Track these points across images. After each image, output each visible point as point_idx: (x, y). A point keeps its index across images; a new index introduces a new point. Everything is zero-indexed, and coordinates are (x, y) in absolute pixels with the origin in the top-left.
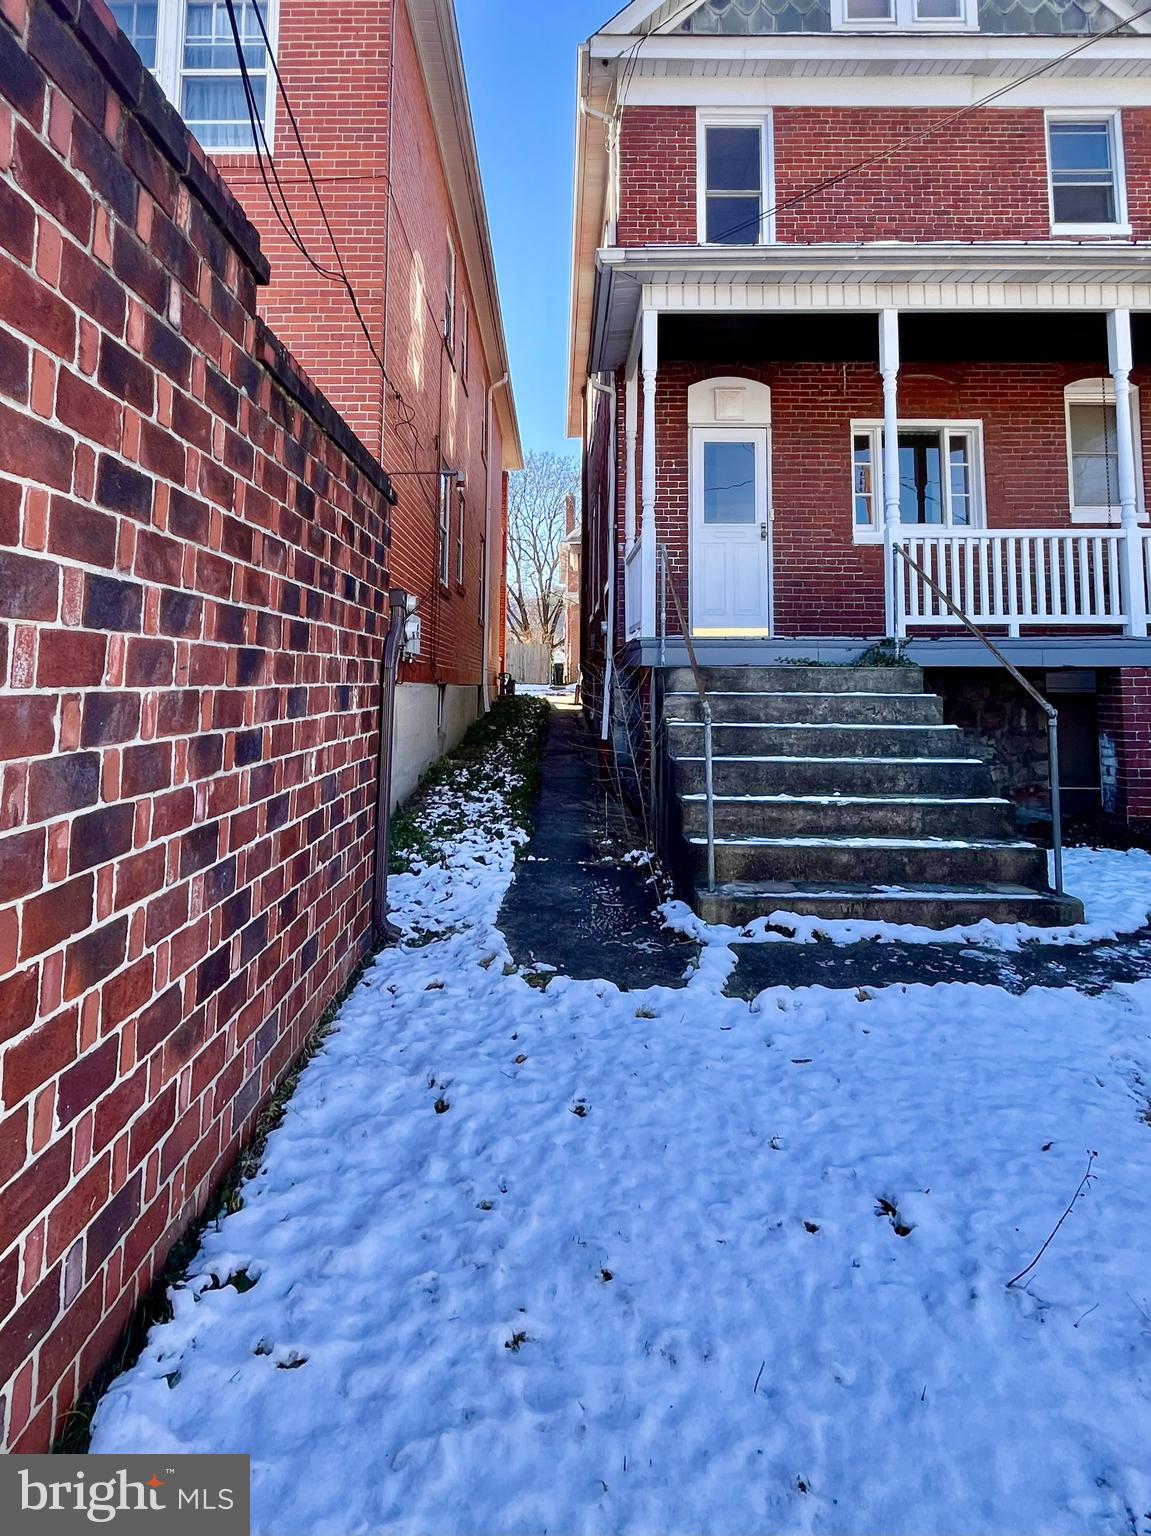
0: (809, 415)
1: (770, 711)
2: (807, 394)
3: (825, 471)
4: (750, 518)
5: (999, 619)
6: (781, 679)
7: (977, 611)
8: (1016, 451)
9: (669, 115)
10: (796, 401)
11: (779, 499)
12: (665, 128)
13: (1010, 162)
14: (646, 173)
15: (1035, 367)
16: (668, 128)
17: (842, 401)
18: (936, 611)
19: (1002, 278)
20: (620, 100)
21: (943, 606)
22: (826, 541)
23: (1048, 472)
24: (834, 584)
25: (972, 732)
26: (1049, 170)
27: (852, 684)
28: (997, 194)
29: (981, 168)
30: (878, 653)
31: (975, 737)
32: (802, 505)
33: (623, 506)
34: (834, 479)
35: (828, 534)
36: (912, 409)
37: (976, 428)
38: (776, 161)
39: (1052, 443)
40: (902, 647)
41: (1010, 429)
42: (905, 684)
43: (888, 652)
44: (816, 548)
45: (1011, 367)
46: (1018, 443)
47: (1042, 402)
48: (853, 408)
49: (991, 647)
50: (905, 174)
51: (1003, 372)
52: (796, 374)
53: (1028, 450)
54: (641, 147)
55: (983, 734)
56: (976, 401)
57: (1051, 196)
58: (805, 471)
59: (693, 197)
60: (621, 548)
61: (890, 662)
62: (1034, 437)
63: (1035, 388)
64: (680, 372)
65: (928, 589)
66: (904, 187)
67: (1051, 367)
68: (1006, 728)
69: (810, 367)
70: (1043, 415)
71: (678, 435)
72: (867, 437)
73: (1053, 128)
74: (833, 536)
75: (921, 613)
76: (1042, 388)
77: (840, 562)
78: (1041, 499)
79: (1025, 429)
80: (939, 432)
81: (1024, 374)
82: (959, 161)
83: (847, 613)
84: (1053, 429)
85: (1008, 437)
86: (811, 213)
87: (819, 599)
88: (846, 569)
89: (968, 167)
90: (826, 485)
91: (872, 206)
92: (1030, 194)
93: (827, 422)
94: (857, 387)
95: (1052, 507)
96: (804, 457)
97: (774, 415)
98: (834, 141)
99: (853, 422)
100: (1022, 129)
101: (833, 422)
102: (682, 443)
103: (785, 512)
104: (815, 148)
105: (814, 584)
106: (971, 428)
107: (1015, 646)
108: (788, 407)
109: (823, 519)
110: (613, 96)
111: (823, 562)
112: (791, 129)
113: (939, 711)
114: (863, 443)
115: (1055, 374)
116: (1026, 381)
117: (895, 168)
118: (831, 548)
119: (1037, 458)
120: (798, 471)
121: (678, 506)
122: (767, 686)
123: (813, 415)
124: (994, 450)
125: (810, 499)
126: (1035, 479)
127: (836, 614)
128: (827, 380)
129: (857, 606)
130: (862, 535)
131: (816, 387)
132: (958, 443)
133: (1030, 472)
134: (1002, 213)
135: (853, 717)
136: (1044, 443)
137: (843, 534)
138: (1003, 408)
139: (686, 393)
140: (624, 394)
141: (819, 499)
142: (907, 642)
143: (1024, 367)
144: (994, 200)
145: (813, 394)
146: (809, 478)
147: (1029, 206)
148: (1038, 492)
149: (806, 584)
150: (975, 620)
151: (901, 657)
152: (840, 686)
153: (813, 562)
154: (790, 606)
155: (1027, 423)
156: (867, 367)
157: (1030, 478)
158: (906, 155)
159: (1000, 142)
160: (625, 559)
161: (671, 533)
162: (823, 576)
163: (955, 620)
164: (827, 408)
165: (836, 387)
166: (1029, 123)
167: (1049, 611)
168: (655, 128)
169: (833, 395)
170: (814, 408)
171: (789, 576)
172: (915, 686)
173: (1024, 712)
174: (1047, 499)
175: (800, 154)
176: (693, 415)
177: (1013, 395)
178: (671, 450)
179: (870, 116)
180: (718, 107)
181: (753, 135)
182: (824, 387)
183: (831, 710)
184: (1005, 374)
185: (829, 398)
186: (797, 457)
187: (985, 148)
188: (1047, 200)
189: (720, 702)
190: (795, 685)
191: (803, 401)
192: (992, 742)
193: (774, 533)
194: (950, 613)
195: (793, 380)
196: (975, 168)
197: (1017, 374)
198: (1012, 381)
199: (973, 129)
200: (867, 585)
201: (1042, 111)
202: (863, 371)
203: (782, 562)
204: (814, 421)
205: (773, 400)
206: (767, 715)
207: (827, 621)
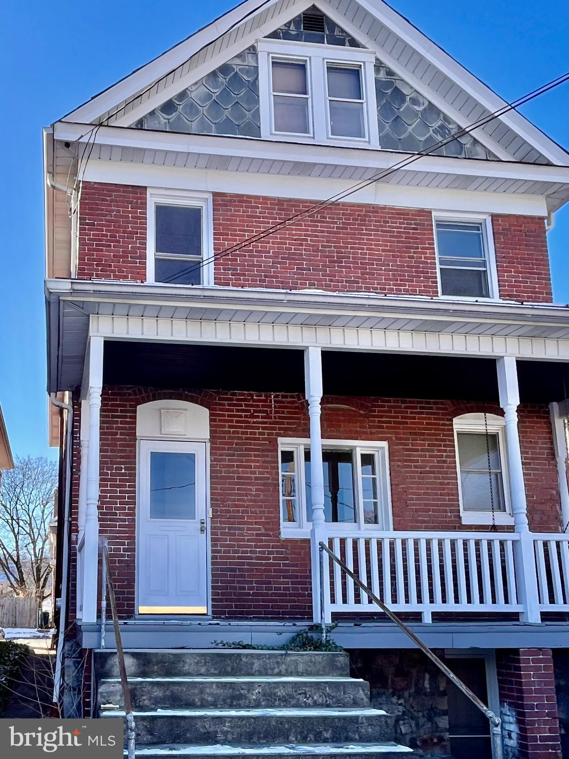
0: (243, 433)
1: (206, 697)
2: (241, 416)
3: (256, 478)
4: (190, 514)
5: (413, 607)
6: (216, 663)
7: (395, 601)
8: (415, 467)
9: (123, 192)
10: (232, 421)
11: (216, 499)
12: (119, 201)
13: (407, 247)
14: (103, 235)
15: (429, 403)
16: (123, 202)
17: (270, 423)
18: (358, 601)
19: (410, 326)
20: (80, 177)
21: (364, 596)
22: (257, 535)
23: (441, 484)
24: (265, 571)
25: (384, 693)
26: (437, 256)
27: (283, 667)
28: (396, 270)
29: (383, 251)
30: (307, 638)
31: (387, 698)
32: (236, 506)
33: (77, 502)
34: (264, 485)
35: (259, 529)
36: (331, 431)
37: (382, 448)
38: (215, 234)
39: (445, 462)
40: (328, 631)
41: (409, 450)
42: (332, 668)
43: (315, 636)
44: (249, 541)
45: (410, 402)
46: (417, 461)
47: (436, 429)
48: (280, 429)
49: (408, 631)
50: (322, 251)
51: (403, 405)
52: (232, 400)
53: (425, 467)
54: (98, 215)
55: (393, 695)
56: (382, 427)
57: (438, 275)
58: (238, 478)
59: (143, 257)
60: (74, 537)
61: (318, 646)
62: (430, 456)
63: (430, 418)
64: (130, 394)
65: (350, 581)
66: (320, 261)
67: (442, 404)
68: (413, 690)
69: (243, 395)
70: (436, 440)
71: (128, 446)
72: (292, 453)
73: (438, 226)
74: (263, 531)
75: (345, 601)
76: (435, 419)
77: (269, 553)
78: (437, 505)
79: (422, 450)
80: (352, 450)
81: (421, 408)
82: (365, 244)
83: (276, 594)
84: (445, 451)
85: (409, 456)
86: (245, 275)
87: (251, 582)
88: (274, 558)
89: (372, 249)
90: (257, 490)
91: (294, 273)
92: (422, 272)
93: (258, 439)
94: (283, 412)
95: (446, 511)
96: (238, 466)
97: (212, 432)
98: (263, 222)
99: (280, 440)
100: (415, 224)
101: (263, 439)
102: (130, 451)
103: (221, 511)
104: (247, 226)
105: (248, 570)
106: (379, 448)
107: (428, 630)
108: (224, 427)
109: (255, 518)
110: (75, 174)
111: (255, 552)
112: (227, 210)
113: (366, 695)
114: (288, 457)
115: (445, 409)
116: (422, 413)
117: (313, 246)
118: (262, 541)
119: (433, 472)
120: (233, 478)
121: (127, 503)
122: (203, 670)
123: (246, 433)
124: (398, 466)
125: (243, 500)
126: (432, 489)
127: (267, 595)
128: (258, 406)
129: (285, 589)
130: (288, 531)
131: (249, 411)
132: (368, 460)
133: (427, 483)
134: (400, 285)
135: (286, 702)
136: (438, 462)
137: (272, 530)
138: (404, 434)
139: (135, 412)
140: (79, 409)
141: (251, 501)
142: (333, 628)
143: (421, 403)
144: (394, 275)
145: (246, 416)
146: (243, 484)
147: (422, 282)
148: (434, 500)
149: (240, 570)
150: (392, 608)
151: (328, 641)
152: (273, 669)
153: (246, 552)
154: (226, 588)
155: (424, 445)
156: (292, 397)
157: (427, 489)
158: (323, 236)
159: (398, 232)
160: (77, 547)
161: (120, 526)
162: (256, 564)
163: (375, 608)
164: (258, 428)
165: (266, 412)
166: (420, 220)
167: (457, 601)
168: (111, 201)
169: (262, 418)
170: (246, 428)
171: (226, 563)
172: (342, 669)
173: (427, 676)
174: (442, 505)
175: (236, 230)
176: (141, 429)
177: (412, 423)
178: (122, 457)
179: (294, 206)
180: (166, 189)
181: (196, 214)
182: (255, 411)
183: (264, 695)
184: (405, 408)
185: (260, 420)
186: (233, 466)
187: (387, 236)
188: (436, 278)
189: (155, 688)
190: (229, 669)
191: (237, 422)
192: (401, 701)
193: (212, 528)
194: (370, 602)
195: (229, 405)
196: (379, 250)
197: (416, 408)
198: (411, 413)
199: (376, 221)
200: (293, 571)
201: (430, 212)
202: (289, 399)
203: (219, 551)
204: (247, 439)
205: (211, 420)
206: (202, 700)
207: (258, 601)
